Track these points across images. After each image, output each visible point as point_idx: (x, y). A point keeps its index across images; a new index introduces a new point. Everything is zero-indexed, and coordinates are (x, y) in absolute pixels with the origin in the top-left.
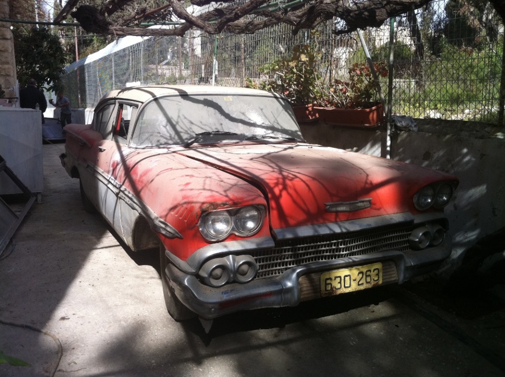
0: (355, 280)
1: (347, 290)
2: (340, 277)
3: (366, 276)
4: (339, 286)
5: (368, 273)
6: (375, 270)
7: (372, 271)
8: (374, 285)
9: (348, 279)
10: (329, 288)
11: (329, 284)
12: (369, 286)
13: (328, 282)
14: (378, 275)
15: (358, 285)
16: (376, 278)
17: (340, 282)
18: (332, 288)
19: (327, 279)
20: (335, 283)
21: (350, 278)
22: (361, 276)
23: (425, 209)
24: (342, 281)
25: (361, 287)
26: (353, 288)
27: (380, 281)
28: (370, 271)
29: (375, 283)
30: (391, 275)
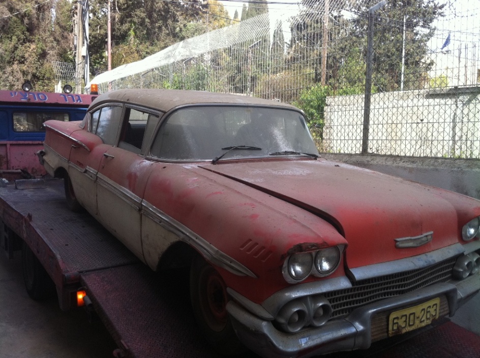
0: (418, 317)
1: (411, 329)
2: (406, 315)
3: (427, 313)
5: (429, 309)
6: (434, 305)
7: (432, 306)
8: (432, 321)
9: (412, 317)
10: (396, 327)
11: (395, 324)
12: (429, 322)
13: (395, 321)
14: (436, 310)
15: (421, 322)
16: (434, 314)
17: (405, 321)
18: (398, 327)
19: (394, 319)
20: (401, 323)
21: (415, 315)
22: (423, 313)
23: (471, 239)
24: (408, 320)
25: (423, 324)
26: (416, 325)
27: (437, 316)
28: (430, 307)
29: (433, 318)
30: (444, 308)
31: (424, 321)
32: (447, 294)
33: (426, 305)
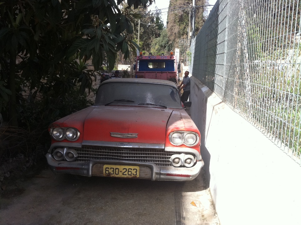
0: (121, 172)
1: (117, 176)
2: (113, 168)
3: (129, 171)
4: (112, 173)
5: (130, 170)
6: (134, 169)
7: (132, 169)
8: (133, 177)
9: (117, 170)
10: (107, 172)
11: (107, 170)
12: (130, 177)
13: (107, 169)
14: (136, 172)
15: (123, 174)
16: (135, 174)
17: (113, 171)
18: (109, 173)
19: (106, 168)
20: (111, 171)
21: (119, 170)
22: (125, 170)
23: (177, 145)
24: (114, 171)
25: (125, 176)
26: (120, 175)
27: (138, 176)
28: (131, 169)
29: (134, 176)
30: (147, 175)
31: (126, 175)
32: (151, 168)
33: (127, 167)
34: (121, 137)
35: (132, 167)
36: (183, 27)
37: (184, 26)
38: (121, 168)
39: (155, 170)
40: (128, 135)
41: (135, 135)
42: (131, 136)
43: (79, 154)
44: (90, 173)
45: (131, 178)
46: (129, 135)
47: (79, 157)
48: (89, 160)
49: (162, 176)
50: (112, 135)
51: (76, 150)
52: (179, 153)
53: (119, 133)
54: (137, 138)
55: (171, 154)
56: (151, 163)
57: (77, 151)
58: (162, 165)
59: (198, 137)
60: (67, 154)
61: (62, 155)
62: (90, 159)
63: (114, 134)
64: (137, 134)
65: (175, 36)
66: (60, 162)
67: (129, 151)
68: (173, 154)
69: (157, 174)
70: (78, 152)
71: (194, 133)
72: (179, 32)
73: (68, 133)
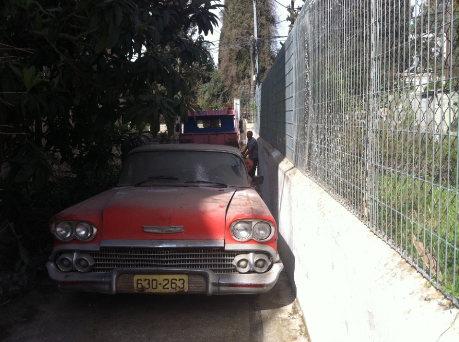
0: (160, 284)
1: (154, 291)
2: (149, 280)
3: (172, 283)
4: (147, 286)
5: (173, 281)
6: (180, 280)
7: (178, 280)
8: (179, 291)
12: (174, 291)
13: (139, 282)
14: (183, 284)
15: (164, 288)
16: (181, 286)
18: (142, 287)
19: (138, 280)
20: (145, 284)
21: (157, 282)
22: (166, 282)
23: (243, 240)
24: (151, 283)
25: (167, 291)
26: (160, 289)
27: (186, 289)
28: (176, 280)
29: (181, 290)
30: (199, 287)
31: (168, 288)
32: (205, 276)
33: (170, 277)
34: (159, 232)
35: (177, 277)
36: (243, 67)
37: (244, 65)
38: (160, 278)
39: (212, 278)
40: (169, 229)
41: (179, 228)
42: (173, 229)
43: (96, 260)
44: (114, 289)
45: (176, 293)
46: (171, 229)
47: (96, 265)
48: (112, 269)
49: (222, 289)
50: (146, 230)
51: (91, 254)
52: (246, 252)
53: (156, 227)
54: (182, 232)
55: (234, 254)
56: (205, 270)
57: (93, 256)
58: (222, 271)
59: (272, 227)
60: (79, 261)
61: (70, 264)
62: (113, 267)
63: (148, 228)
64: (182, 227)
65: (232, 80)
66: (67, 274)
67: (172, 253)
68: (237, 255)
69: (214, 284)
70: (94, 258)
71: (267, 222)
72: (237, 75)
73: (78, 230)
